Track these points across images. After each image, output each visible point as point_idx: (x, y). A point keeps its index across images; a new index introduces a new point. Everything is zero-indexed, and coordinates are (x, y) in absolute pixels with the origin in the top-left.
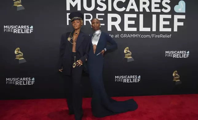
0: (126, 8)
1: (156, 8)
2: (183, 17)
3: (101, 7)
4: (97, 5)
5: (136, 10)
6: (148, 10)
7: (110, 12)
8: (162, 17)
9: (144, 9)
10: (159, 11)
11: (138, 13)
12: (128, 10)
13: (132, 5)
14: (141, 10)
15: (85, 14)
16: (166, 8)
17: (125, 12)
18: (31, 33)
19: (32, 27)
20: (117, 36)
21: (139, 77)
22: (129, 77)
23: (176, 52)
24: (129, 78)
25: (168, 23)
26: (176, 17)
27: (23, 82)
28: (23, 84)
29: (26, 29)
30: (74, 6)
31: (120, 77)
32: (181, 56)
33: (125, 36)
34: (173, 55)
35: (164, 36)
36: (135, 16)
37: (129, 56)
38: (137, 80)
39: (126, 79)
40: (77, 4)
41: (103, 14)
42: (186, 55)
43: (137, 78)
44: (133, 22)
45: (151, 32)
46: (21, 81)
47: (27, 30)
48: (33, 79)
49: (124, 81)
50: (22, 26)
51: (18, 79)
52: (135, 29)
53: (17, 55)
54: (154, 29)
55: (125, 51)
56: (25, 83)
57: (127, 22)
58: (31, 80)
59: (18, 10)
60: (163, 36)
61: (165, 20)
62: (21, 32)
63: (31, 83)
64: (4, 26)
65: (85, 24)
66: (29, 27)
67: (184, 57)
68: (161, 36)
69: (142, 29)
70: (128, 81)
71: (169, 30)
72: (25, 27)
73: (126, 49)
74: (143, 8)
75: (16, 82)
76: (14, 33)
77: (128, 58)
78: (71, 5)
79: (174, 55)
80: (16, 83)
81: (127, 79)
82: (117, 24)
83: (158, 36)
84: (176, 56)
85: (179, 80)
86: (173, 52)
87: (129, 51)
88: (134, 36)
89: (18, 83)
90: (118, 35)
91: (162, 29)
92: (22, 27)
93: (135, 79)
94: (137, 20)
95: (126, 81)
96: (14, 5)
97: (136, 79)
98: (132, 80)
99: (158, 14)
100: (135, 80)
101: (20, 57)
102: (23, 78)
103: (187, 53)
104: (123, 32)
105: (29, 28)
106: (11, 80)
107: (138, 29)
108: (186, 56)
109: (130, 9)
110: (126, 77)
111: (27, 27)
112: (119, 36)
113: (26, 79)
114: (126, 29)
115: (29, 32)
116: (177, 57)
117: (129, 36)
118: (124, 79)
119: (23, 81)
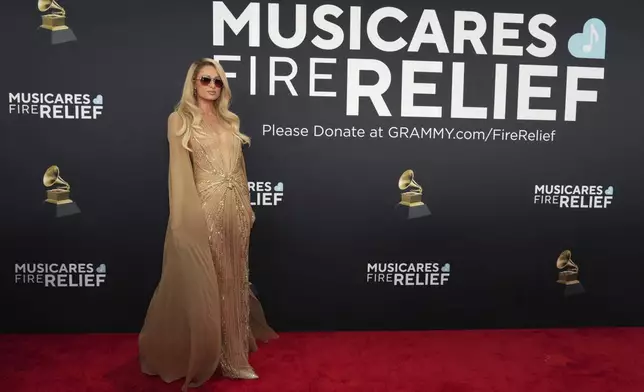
0: (409, 39)
1: (507, 42)
2: (598, 73)
3: (327, 36)
4: (313, 30)
5: (443, 48)
6: (480, 49)
7: (356, 55)
8: (526, 72)
9: (468, 44)
10: (517, 51)
11: (448, 59)
12: (414, 47)
13: (429, 30)
14: (459, 49)
15: (273, 60)
16: (541, 44)
17: (404, 54)
18: (95, 117)
19: (99, 99)
20: (377, 133)
21: (447, 267)
22: (413, 269)
23: (569, 190)
24: (411, 272)
25: (545, 92)
26: (574, 74)
27: (67, 279)
28: (67, 282)
29: (80, 106)
30: (237, 31)
31: (382, 268)
32: (584, 204)
33: (403, 132)
34: (559, 199)
35: (531, 137)
36: (436, 67)
37: (414, 199)
38: (439, 278)
39: (404, 274)
40: (247, 25)
41: (333, 61)
42: (603, 200)
43: (440, 272)
44: (430, 89)
45: (490, 122)
46: (63, 273)
47: (83, 107)
48: (102, 268)
49: (396, 280)
50: (66, 95)
51: (54, 268)
52: (435, 112)
53: (51, 188)
54: (500, 113)
55: (402, 184)
56: (76, 280)
57: (409, 88)
58: (95, 273)
59: (55, 41)
60: (527, 137)
61: (536, 81)
62: (63, 113)
63: (95, 282)
64: (11, 95)
65: (272, 92)
66: (91, 99)
67: (596, 206)
68: (522, 135)
69: (459, 110)
70: (407, 279)
71: (550, 115)
72: (76, 99)
73: (404, 175)
74: (465, 41)
75: (47, 276)
76: (42, 116)
77: (412, 205)
78: (227, 29)
79: (562, 197)
80: (47, 281)
81: (407, 275)
82: (376, 93)
83: (513, 136)
84: (569, 203)
85: (576, 282)
86: (560, 189)
87: (413, 184)
88: (433, 132)
89: (52, 282)
90: (380, 130)
91: (524, 113)
92: (68, 98)
93: (432, 275)
94: (443, 81)
95: (404, 281)
96: (42, 26)
97: (436, 274)
98: (422, 279)
99: (513, 64)
100: (432, 279)
101: (62, 196)
102: (71, 265)
103: (607, 192)
104: (396, 119)
105: (91, 101)
106: (31, 269)
107: (447, 110)
108: (602, 204)
109: (422, 44)
110: (403, 268)
111: (82, 100)
112: (385, 133)
113: (80, 268)
114: (409, 110)
115: (91, 114)
116: (572, 206)
117: (415, 132)
118: (396, 275)
119: (68, 274)
